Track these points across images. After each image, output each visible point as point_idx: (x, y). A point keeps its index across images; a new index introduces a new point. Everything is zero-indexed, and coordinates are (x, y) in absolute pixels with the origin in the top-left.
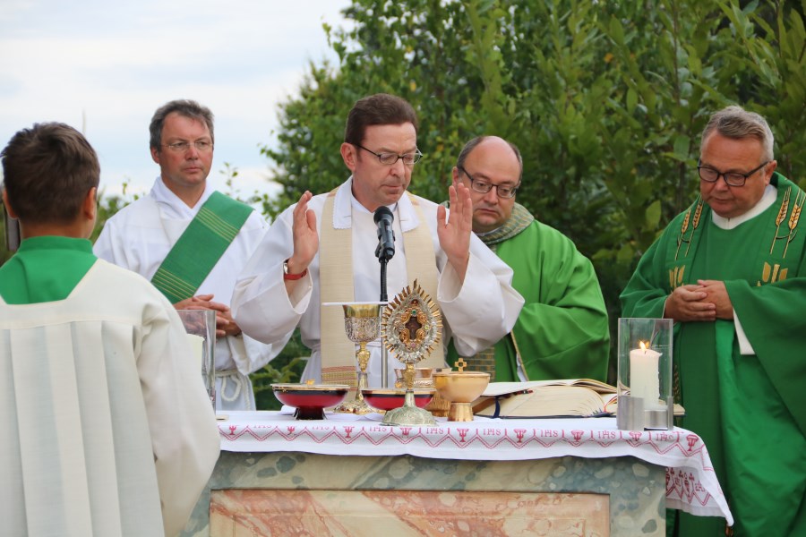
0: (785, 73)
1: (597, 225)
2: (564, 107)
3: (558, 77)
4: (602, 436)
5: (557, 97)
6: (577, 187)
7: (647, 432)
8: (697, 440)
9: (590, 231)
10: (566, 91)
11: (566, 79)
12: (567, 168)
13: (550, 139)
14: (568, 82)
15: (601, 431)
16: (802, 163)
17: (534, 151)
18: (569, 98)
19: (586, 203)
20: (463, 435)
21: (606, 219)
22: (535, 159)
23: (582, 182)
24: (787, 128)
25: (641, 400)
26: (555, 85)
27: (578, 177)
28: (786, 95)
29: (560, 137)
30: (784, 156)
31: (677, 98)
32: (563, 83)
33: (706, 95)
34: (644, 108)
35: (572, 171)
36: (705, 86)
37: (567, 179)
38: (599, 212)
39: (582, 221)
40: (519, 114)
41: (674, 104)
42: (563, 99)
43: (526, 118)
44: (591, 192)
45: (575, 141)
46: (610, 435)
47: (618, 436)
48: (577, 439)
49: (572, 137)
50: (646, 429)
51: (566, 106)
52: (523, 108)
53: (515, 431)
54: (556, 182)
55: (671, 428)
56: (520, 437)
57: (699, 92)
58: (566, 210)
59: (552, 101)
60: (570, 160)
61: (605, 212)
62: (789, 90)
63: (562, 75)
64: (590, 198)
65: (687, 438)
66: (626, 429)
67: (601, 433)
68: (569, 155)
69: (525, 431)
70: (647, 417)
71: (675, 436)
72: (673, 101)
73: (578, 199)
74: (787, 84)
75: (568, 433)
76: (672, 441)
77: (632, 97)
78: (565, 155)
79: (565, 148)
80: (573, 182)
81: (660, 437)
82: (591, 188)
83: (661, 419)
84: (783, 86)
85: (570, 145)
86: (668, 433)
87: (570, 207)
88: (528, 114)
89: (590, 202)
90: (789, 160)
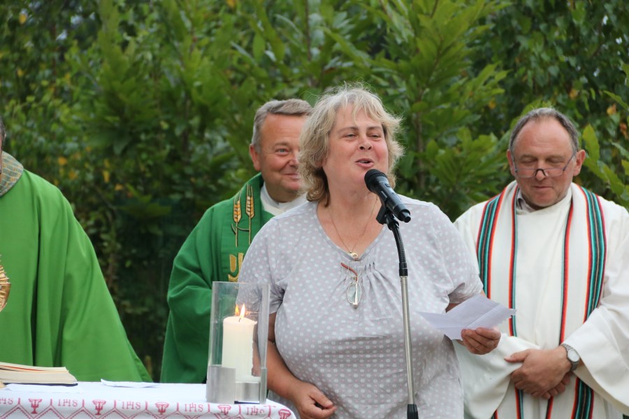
0: (416, 26)
1: (221, 181)
2: (188, 51)
3: (183, 17)
5: (181, 40)
6: (201, 139)
7: (237, 405)
8: (289, 415)
9: (213, 187)
10: (192, 33)
11: (191, 20)
12: (191, 118)
13: (173, 85)
14: (195, 23)
15: (188, 403)
16: (433, 123)
17: (155, 98)
18: (194, 40)
19: (210, 158)
20: (35, 406)
21: (230, 176)
22: (156, 106)
23: (207, 135)
24: (418, 85)
25: (233, 371)
26: (179, 27)
27: (202, 128)
28: (417, 50)
29: (183, 83)
30: (414, 115)
31: (309, 46)
32: (188, 24)
33: (337, 47)
34: (271, 54)
35: (195, 121)
36: (336, 37)
37: (190, 130)
38: (223, 166)
39: (205, 177)
40: (139, 56)
41: (304, 54)
42: (188, 41)
43: (148, 60)
44: (216, 144)
45: (200, 89)
46: (197, 408)
47: (205, 409)
48: (162, 411)
49: (197, 83)
50: (236, 403)
51: (192, 50)
52: (143, 50)
54: (178, 132)
55: (263, 401)
57: (330, 42)
58: (188, 164)
59: (176, 44)
60: (194, 109)
61: (229, 168)
62: (421, 45)
63: (188, 16)
64: (215, 152)
65: (279, 413)
66: (215, 401)
68: (193, 104)
70: (241, 390)
71: (267, 410)
72: (304, 50)
73: (202, 152)
74: (418, 39)
76: (263, 416)
77: (258, 43)
78: (189, 103)
79: (188, 95)
80: (196, 133)
81: (250, 411)
82: (216, 141)
83: (254, 392)
84: (415, 41)
85: (194, 92)
86: (260, 407)
87: (193, 160)
88: (149, 56)
89: (215, 155)
90: (420, 120)
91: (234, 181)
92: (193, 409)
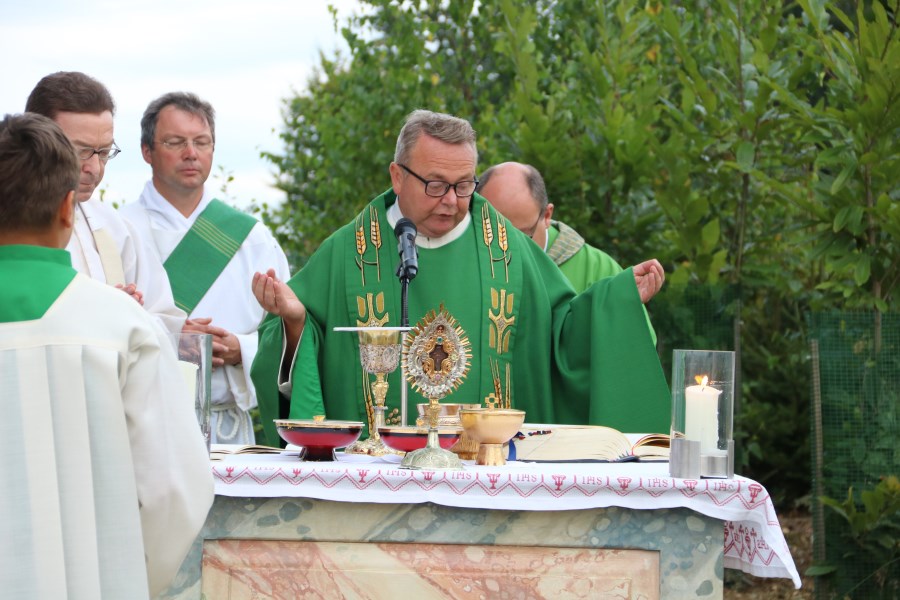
0: (865, 72)
1: (647, 243)
2: (610, 108)
3: (605, 73)
4: (652, 484)
5: (603, 96)
6: (624, 200)
7: (704, 481)
8: (760, 490)
9: (639, 250)
10: (614, 89)
11: (613, 75)
12: (614, 178)
13: (595, 144)
14: (616, 79)
15: (651, 478)
16: (884, 176)
17: (576, 158)
18: (617, 97)
19: (635, 219)
20: (493, 482)
21: (657, 237)
22: (578, 166)
23: (631, 194)
24: (866, 135)
25: (697, 444)
26: (601, 84)
27: (626, 188)
28: (866, 97)
29: (605, 141)
30: (862, 168)
31: (741, 99)
32: (610, 80)
33: (774, 95)
34: (701, 109)
35: (619, 181)
36: (773, 85)
37: (613, 190)
38: (649, 228)
39: (630, 239)
40: (559, 115)
41: (737, 106)
42: (610, 98)
43: (568, 120)
44: (641, 204)
45: (623, 147)
46: (662, 483)
47: (670, 485)
48: (624, 487)
49: (620, 141)
50: (702, 478)
51: (614, 106)
52: (563, 108)
53: (554, 477)
54: (601, 192)
55: (731, 477)
56: (559, 484)
57: (766, 91)
58: (612, 226)
59: (598, 101)
60: (617, 168)
61: (656, 229)
62: (870, 91)
63: (609, 70)
64: (640, 212)
65: (750, 488)
66: (680, 476)
67: (652, 482)
68: (616, 163)
69: (565, 478)
70: (703, 463)
71: (736, 485)
72: (736, 102)
73: (626, 213)
74: (867, 85)
75: (614, 481)
76: (732, 491)
77: (687, 95)
78: (612, 162)
79: (611, 154)
80: (620, 193)
81: (718, 486)
82: (641, 201)
83: (720, 466)
84: (863, 87)
85: (617, 151)
86: (728, 482)
87: (616, 222)
88: (569, 115)
89: (640, 216)
90: (869, 172)
91: (661, 242)
92: (657, 485)
